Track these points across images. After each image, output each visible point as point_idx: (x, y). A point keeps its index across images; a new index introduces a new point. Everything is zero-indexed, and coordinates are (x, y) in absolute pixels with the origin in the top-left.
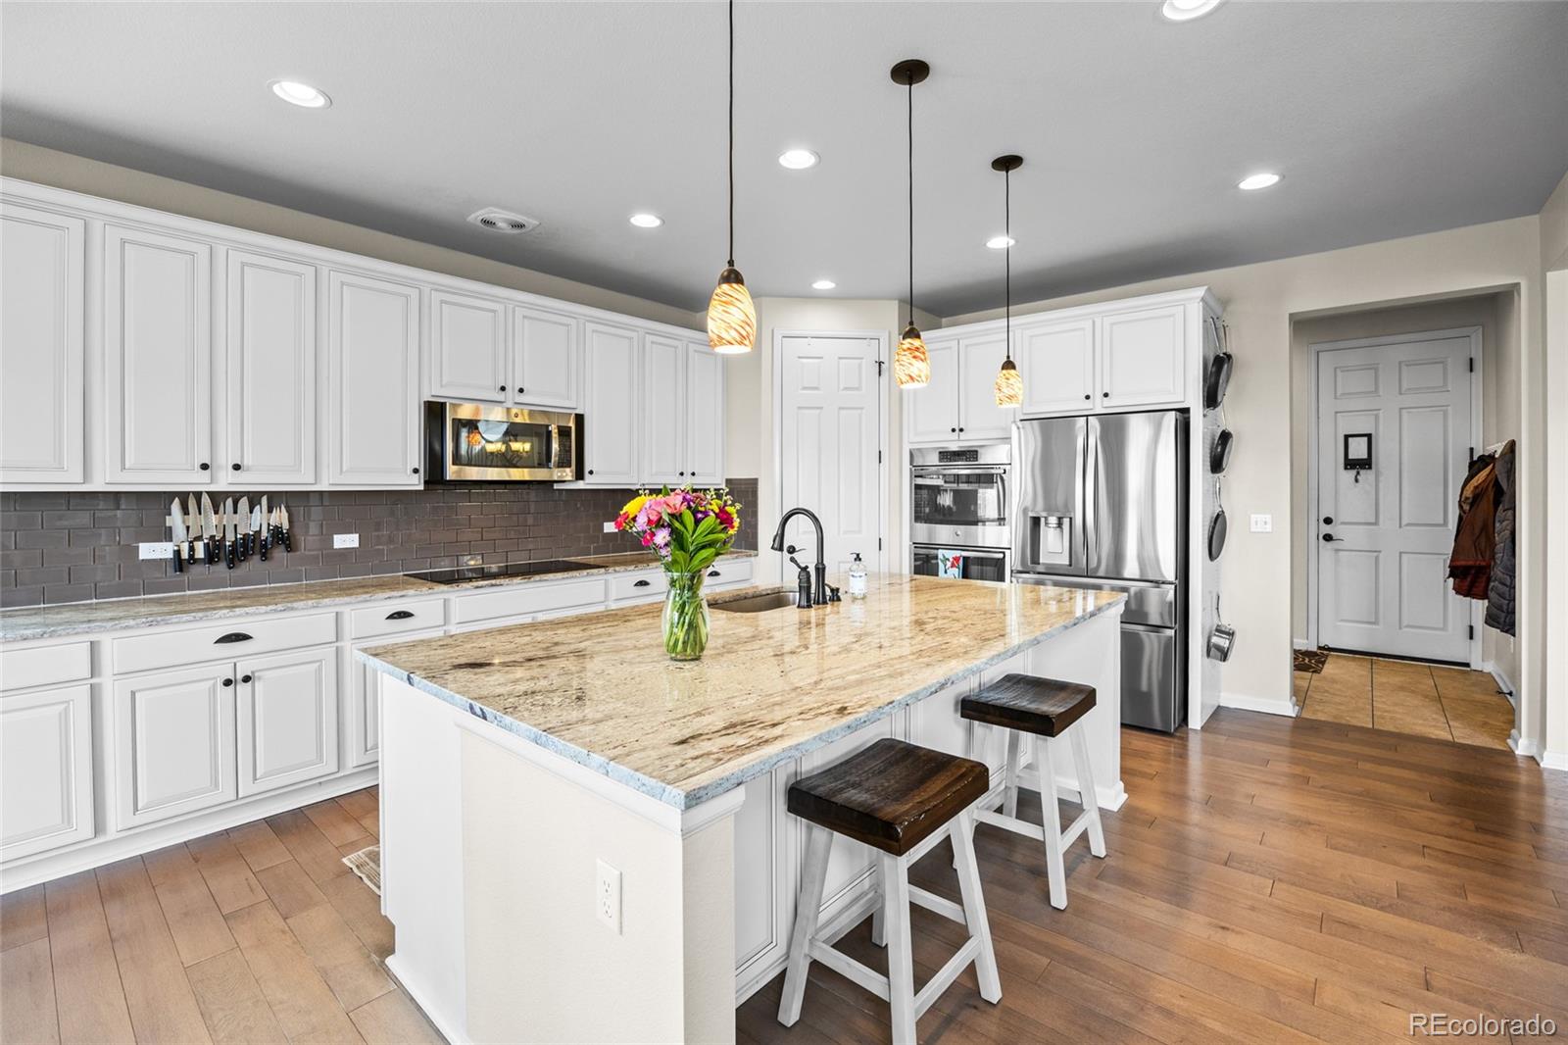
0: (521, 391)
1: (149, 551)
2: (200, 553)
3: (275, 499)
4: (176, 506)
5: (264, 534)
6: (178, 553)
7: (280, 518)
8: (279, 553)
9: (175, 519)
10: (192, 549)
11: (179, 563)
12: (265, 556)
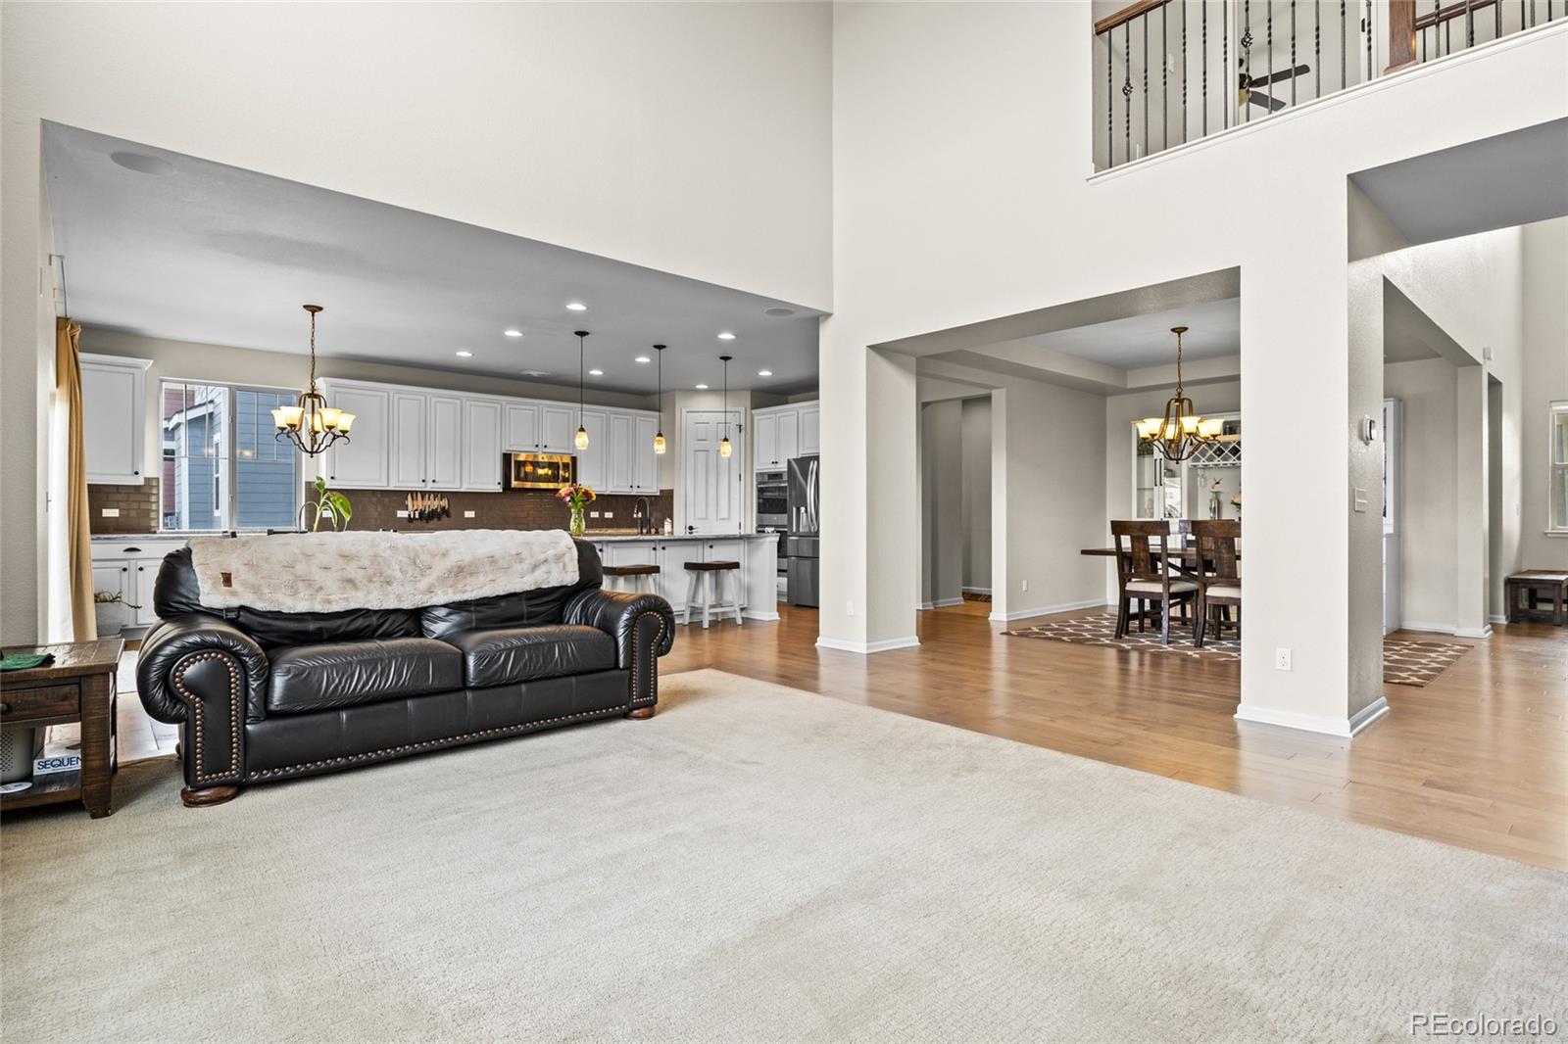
0: (546, 446)
1: (402, 514)
2: (417, 516)
3: (443, 494)
4: (409, 497)
5: (439, 510)
6: (409, 515)
7: (444, 503)
8: (444, 518)
9: (409, 502)
10: (414, 514)
11: (410, 520)
12: (439, 519)
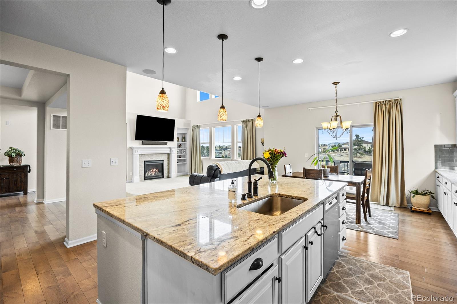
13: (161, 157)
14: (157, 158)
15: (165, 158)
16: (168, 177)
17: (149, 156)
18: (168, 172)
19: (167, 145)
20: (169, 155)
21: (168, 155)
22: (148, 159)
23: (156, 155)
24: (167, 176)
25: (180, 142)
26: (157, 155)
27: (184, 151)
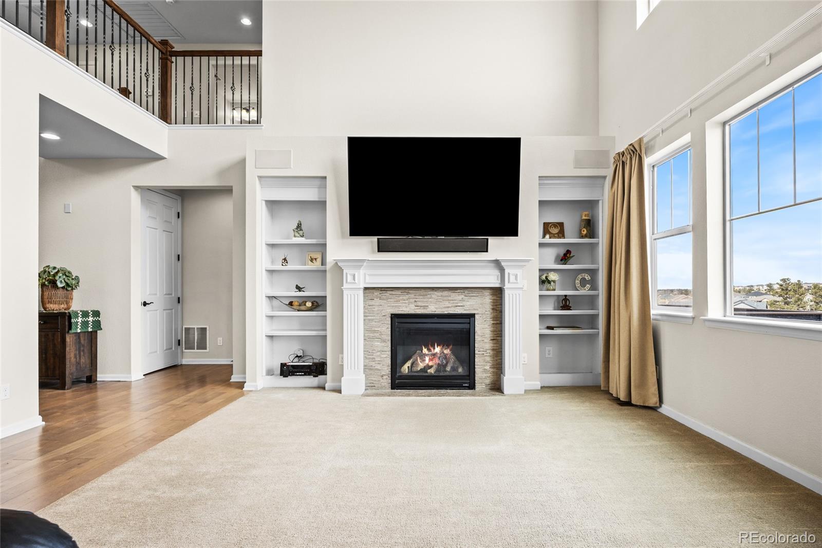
13: (463, 300)
14: (447, 304)
15: (480, 307)
16: (497, 387)
17: (412, 296)
18: (493, 367)
19: (487, 251)
20: (498, 293)
21: (493, 295)
22: (408, 307)
23: (439, 293)
24: (488, 381)
25: (571, 239)
26: (446, 293)
27: (587, 277)
